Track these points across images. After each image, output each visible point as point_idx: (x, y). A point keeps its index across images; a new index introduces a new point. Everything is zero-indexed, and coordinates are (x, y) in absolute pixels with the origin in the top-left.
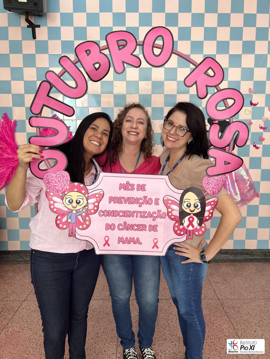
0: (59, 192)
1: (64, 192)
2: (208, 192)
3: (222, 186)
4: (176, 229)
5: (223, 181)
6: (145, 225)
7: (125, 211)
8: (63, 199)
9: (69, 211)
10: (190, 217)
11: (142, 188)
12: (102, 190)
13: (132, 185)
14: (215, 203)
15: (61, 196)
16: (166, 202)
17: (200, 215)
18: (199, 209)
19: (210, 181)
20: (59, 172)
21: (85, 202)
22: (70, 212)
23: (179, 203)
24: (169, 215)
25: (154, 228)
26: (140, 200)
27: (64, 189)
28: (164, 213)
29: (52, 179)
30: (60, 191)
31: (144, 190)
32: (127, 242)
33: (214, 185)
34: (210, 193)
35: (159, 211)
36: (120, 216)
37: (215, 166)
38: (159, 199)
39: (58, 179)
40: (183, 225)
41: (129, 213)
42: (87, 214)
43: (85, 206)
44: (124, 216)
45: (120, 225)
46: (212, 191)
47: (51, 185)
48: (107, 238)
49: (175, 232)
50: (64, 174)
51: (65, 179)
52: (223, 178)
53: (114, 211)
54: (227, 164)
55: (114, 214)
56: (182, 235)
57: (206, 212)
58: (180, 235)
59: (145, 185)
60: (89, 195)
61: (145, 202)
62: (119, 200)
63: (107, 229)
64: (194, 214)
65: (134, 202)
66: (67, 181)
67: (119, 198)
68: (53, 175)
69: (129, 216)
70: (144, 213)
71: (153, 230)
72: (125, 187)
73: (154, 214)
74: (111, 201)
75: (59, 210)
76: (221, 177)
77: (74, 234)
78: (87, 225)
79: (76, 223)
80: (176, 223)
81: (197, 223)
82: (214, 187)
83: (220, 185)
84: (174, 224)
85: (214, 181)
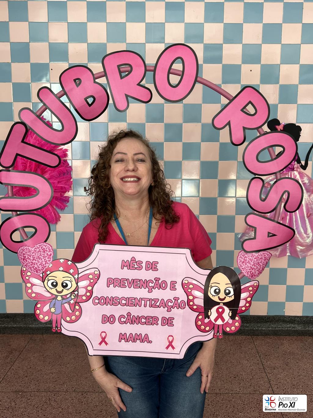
1: (45, 272)
2: (245, 274)
3: (264, 266)
4: (200, 323)
5: (265, 260)
7: (129, 298)
8: (45, 281)
10: (219, 307)
11: (152, 266)
12: (97, 268)
13: (139, 262)
14: (255, 289)
15: (41, 277)
16: (186, 286)
17: (233, 305)
18: (231, 296)
19: (247, 259)
20: (38, 245)
21: (74, 286)
22: (53, 299)
23: (204, 289)
24: (190, 304)
25: (168, 322)
26: (150, 283)
28: (183, 301)
29: (29, 254)
30: (40, 270)
31: (155, 270)
32: (131, 339)
33: (253, 265)
34: (247, 276)
35: (176, 299)
36: (122, 305)
37: (255, 238)
38: (176, 283)
40: (209, 318)
41: (134, 301)
42: (76, 301)
43: (74, 291)
44: (127, 305)
45: (122, 316)
46: (250, 272)
47: (27, 262)
48: (104, 335)
49: (198, 327)
51: (47, 254)
52: (266, 254)
53: (113, 298)
56: (208, 331)
57: (241, 300)
58: (204, 331)
59: (157, 263)
60: (80, 275)
61: (157, 286)
62: (120, 283)
63: (104, 322)
64: (225, 304)
65: (142, 285)
66: (49, 257)
67: (120, 280)
68: (31, 250)
69: (134, 304)
70: (155, 301)
71: (167, 323)
72: (130, 266)
73: (169, 303)
74: (110, 283)
75: (39, 296)
76: (263, 253)
77: (59, 328)
78: (76, 316)
79: (61, 313)
80: (199, 315)
81: (229, 315)
82: (253, 267)
83: (261, 264)
84: (197, 316)
85: (253, 259)
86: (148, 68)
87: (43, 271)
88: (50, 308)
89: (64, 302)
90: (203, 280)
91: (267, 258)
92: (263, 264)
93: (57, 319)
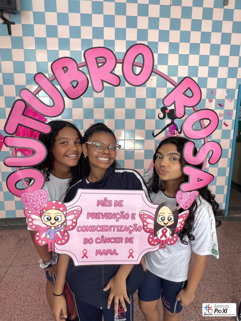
0: (37, 210)
2: (181, 206)
4: (151, 240)
6: (121, 238)
7: (102, 226)
8: (42, 217)
9: (47, 228)
10: (164, 229)
11: (119, 204)
12: (80, 206)
13: (110, 201)
14: (187, 215)
15: (39, 213)
16: (142, 216)
17: (173, 227)
18: (172, 221)
20: (36, 191)
21: (64, 219)
23: (154, 217)
24: (145, 228)
25: (130, 240)
26: (117, 215)
27: (42, 208)
28: (140, 226)
29: (30, 198)
31: (121, 206)
32: (104, 253)
33: (187, 200)
34: (183, 207)
35: (135, 225)
36: (98, 231)
38: (135, 214)
39: (36, 198)
40: (157, 237)
41: (106, 228)
43: (63, 223)
45: (98, 238)
46: (185, 205)
47: (28, 204)
48: (85, 252)
49: (150, 243)
50: (42, 193)
51: (43, 198)
52: (196, 193)
53: (91, 226)
54: (200, 181)
55: (92, 229)
56: (156, 245)
57: (178, 224)
58: (154, 245)
59: (123, 201)
60: (67, 212)
61: (122, 217)
62: (96, 216)
63: (85, 243)
64: (167, 227)
65: (112, 217)
66: (45, 200)
67: (96, 214)
68: (31, 195)
69: (106, 230)
70: (121, 227)
71: (129, 241)
72: (103, 204)
73: (131, 228)
74: (89, 216)
75: (38, 227)
76: (194, 192)
77: (53, 249)
78: (65, 240)
79: (54, 239)
80: (151, 235)
81: (170, 234)
82: (187, 201)
84: (149, 236)
85: (187, 196)
86: (118, 61)
87: (41, 209)
88: (46, 236)
89: (57, 231)
90: (154, 211)
91: (196, 195)
93: (51, 243)
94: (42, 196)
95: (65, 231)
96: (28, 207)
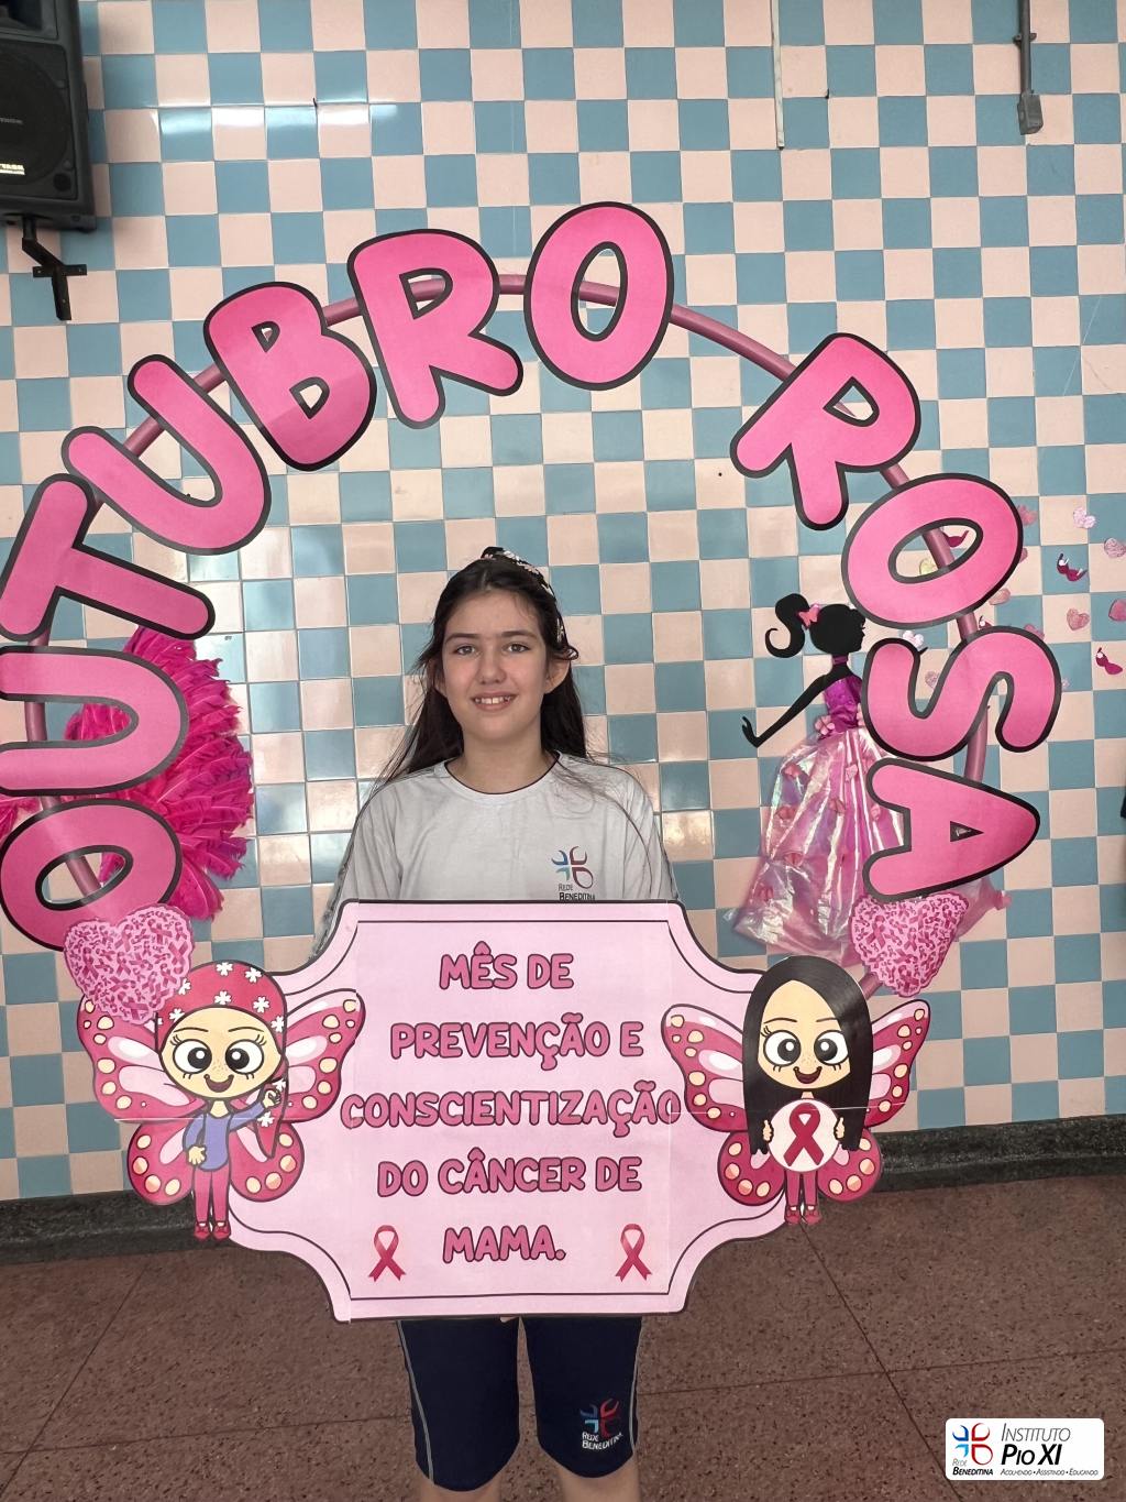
0: (140, 1012)
1: (164, 1013)
2: (881, 979)
4: (734, 1170)
5: (947, 923)
6: (578, 1163)
7: (473, 1095)
8: (163, 1047)
9: (191, 1109)
10: (800, 1106)
11: (552, 971)
12: (354, 991)
13: (504, 959)
14: (919, 1031)
15: (149, 1032)
16: (676, 1039)
17: (849, 1097)
18: (839, 1064)
19: (886, 924)
20: (138, 913)
21: (273, 1058)
22: (196, 1113)
23: (741, 1042)
24: (695, 1103)
25: (621, 1174)
26: (548, 1034)
28: (669, 1094)
29: (105, 947)
30: (144, 1007)
31: (563, 984)
32: (488, 1249)
33: (908, 944)
34: (889, 984)
35: (645, 1087)
36: (450, 1121)
38: (641, 1026)
39: (136, 948)
40: (765, 1150)
41: (492, 1104)
42: (282, 1117)
43: (271, 1080)
44: (468, 1121)
45: (451, 1165)
47: (99, 980)
48: (386, 1239)
49: (730, 1187)
50: (163, 923)
51: (171, 947)
52: (949, 904)
53: (416, 1099)
54: (962, 836)
55: (418, 1113)
56: (766, 1200)
57: (874, 1077)
58: (751, 1200)
59: (570, 958)
60: (291, 1020)
61: (572, 1045)
62: (439, 1040)
63: (384, 1190)
64: (820, 1094)
65: (519, 1045)
66: (178, 957)
67: (440, 1031)
68: (110, 933)
69: (494, 1117)
70: (569, 1101)
71: (618, 1182)
72: (470, 974)
73: (621, 1103)
74: (404, 1043)
75: (144, 1104)
76: (939, 900)
77: (221, 1224)
78: (282, 1174)
79: (227, 1166)
80: (731, 1141)
81: (836, 1135)
82: (910, 951)
83: (936, 941)
84: (723, 1147)
85: (907, 922)
87: (156, 1009)
88: (186, 1150)
89: (238, 1124)
90: (737, 1009)
91: (953, 915)
92: (941, 939)
93: (211, 1187)
94: (164, 938)
95: (284, 1124)
96: (97, 999)
